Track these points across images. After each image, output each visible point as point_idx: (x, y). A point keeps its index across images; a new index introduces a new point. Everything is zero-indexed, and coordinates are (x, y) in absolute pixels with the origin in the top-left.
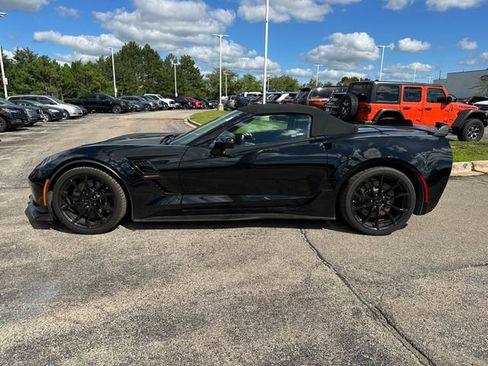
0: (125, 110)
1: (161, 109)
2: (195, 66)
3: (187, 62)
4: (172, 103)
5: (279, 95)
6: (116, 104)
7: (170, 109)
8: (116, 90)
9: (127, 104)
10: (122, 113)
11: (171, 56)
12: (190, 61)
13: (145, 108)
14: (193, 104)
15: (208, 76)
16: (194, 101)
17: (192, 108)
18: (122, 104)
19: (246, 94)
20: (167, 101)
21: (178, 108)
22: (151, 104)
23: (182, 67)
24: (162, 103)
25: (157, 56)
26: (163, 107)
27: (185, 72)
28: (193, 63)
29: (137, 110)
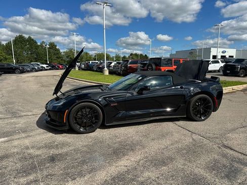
0: (22, 72)
1: (42, 70)
2: (57, 47)
3: (53, 46)
4: (47, 67)
5: (111, 63)
6: (16, 68)
7: (46, 70)
8: (14, 61)
9: (23, 68)
10: (21, 73)
11: (43, 42)
12: (54, 45)
13: (33, 70)
14: (59, 67)
15: (64, 52)
16: (59, 65)
17: (58, 69)
18: (21, 68)
19: (91, 62)
20: (45, 66)
21: (50, 69)
22: (36, 68)
23: (49, 48)
24: (42, 67)
25: (36, 42)
26: (43, 69)
27: (52, 50)
28: (56, 46)
29: (28, 72)
